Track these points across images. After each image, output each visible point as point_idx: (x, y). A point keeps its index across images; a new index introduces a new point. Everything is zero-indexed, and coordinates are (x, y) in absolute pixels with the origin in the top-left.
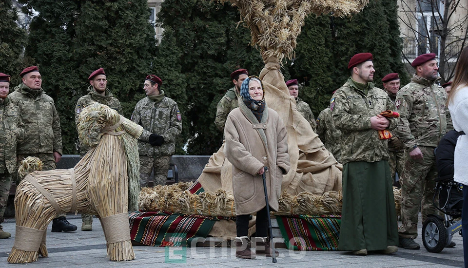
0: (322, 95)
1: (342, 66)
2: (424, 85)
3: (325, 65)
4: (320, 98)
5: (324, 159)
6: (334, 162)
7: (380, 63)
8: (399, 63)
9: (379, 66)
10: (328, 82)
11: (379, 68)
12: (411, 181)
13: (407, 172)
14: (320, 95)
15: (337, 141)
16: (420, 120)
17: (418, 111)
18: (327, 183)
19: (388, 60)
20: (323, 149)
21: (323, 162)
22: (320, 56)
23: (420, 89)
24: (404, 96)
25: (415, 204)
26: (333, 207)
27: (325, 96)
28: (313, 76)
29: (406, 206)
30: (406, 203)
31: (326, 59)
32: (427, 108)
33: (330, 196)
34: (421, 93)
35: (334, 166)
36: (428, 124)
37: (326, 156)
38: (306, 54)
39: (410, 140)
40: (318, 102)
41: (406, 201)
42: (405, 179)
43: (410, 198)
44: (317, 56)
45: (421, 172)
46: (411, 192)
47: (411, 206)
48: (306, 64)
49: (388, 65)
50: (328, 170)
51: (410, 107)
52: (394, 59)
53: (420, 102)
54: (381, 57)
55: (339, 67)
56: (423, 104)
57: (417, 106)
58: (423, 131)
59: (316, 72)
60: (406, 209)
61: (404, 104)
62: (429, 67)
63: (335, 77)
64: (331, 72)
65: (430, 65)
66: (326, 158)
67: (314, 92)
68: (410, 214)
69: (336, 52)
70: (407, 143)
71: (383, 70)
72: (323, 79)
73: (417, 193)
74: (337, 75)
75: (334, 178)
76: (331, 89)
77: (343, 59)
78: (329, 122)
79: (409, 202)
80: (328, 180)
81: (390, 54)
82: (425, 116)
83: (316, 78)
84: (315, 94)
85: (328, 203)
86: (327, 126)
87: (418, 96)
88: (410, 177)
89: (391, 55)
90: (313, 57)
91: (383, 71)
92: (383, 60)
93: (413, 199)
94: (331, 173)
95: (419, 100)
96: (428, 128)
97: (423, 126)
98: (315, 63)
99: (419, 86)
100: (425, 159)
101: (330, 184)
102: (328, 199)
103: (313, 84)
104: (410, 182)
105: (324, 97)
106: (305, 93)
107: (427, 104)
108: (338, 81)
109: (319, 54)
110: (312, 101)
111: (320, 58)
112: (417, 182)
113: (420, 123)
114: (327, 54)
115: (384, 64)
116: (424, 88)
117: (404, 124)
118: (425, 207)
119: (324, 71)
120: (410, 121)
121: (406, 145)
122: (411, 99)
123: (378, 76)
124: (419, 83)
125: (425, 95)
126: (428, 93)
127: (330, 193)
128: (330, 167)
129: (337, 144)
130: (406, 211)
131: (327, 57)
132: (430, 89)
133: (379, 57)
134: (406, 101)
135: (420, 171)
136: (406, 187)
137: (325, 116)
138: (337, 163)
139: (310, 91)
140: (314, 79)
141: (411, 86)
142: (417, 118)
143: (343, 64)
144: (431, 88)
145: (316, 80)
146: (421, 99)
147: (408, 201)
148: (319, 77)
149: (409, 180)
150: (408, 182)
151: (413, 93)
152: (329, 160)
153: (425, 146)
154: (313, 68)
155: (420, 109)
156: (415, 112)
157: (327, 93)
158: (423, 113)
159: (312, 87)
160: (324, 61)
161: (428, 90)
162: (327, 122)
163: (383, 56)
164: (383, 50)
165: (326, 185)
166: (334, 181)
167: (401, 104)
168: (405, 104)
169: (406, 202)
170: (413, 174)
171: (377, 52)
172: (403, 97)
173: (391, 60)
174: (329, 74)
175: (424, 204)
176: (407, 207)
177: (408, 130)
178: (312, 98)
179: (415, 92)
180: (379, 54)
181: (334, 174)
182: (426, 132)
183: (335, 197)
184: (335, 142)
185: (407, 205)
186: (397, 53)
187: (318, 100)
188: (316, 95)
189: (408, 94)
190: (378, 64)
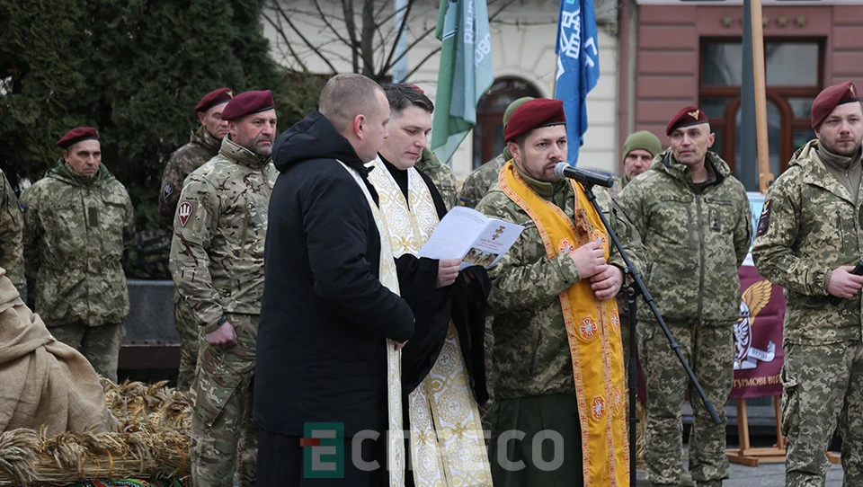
0: (56, 118)
1: (110, 43)
2: (248, 166)
3: (64, 42)
4: (51, 123)
5: (15, 333)
6: (43, 340)
7: (207, 40)
8: (254, 38)
9: (203, 49)
10: (72, 83)
11: (202, 54)
12: (215, 398)
13: (206, 377)
14: (51, 116)
15: (71, 263)
16: (237, 253)
17: (232, 230)
18: (22, 395)
19: (225, 35)
20: (15, 307)
21: (13, 341)
22: (49, 16)
23: (238, 177)
24: (199, 192)
25: (225, 452)
26: (23, 471)
27: (65, 120)
28: (33, 67)
29: (202, 458)
30: (203, 452)
31: (68, 25)
32: (253, 225)
33: (15, 442)
34: (241, 186)
35: (41, 352)
36: (255, 262)
37: (22, 325)
38: (14, 9)
39: (208, 304)
40: (45, 136)
41: (203, 447)
42: (202, 394)
43: (212, 439)
44: (43, 16)
45: (238, 377)
46: (214, 425)
47: (215, 457)
48: (14, 36)
49: (225, 47)
50: (26, 361)
51: (213, 219)
52: (242, 30)
53: (237, 210)
54: (209, 26)
55: (103, 46)
56: (243, 216)
57: (229, 218)
58: (243, 279)
59: (41, 58)
60: (203, 465)
61: (199, 214)
62: (251, 126)
63: (90, 71)
64: (82, 57)
65: (254, 122)
66: (23, 329)
67: (35, 109)
68: (212, 477)
69: (94, 7)
70: (202, 313)
71: (213, 58)
72: (60, 75)
73: (229, 426)
74: (98, 65)
75: (39, 381)
76: (81, 102)
77: (111, 26)
78: (48, 213)
79: (209, 450)
80: (25, 387)
81: (229, 17)
82: (247, 243)
83: (42, 74)
84: (35, 115)
85: (9, 460)
86: (44, 224)
87: (232, 194)
88: (212, 389)
89: (234, 19)
90: (33, 17)
91: (212, 62)
92: (212, 34)
93: (220, 440)
94: (32, 369)
95: (233, 205)
96: (256, 273)
97: (243, 267)
98: (40, 35)
99: (235, 169)
100: (247, 343)
101: (30, 398)
102: (9, 451)
103: (32, 87)
104: (214, 401)
105: (62, 123)
106: (12, 111)
107: (253, 214)
108: (99, 80)
109: (49, 12)
110: (31, 133)
111: (51, 21)
112: (229, 401)
113: (236, 261)
114: (72, 12)
115: (215, 44)
116: (246, 173)
117: (196, 262)
118: (246, 457)
119: (61, 55)
120: (211, 254)
121: (201, 316)
122: (217, 201)
123: (201, 73)
124: (237, 160)
125: (250, 191)
126: (256, 188)
127: (16, 434)
128: (32, 353)
129: (72, 270)
130: (205, 470)
131: (71, 20)
132: (261, 177)
133: (202, 26)
134: (204, 205)
135: (237, 373)
136: (202, 412)
137: (39, 199)
138: (51, 342)
139: (26, 107)
140: (36, 75)
141: (217, 167)
142: (230, 249)
143: (113, 40)
144: (263, 174)
145: (40, 79)
146: (240, 202)
147: (209, 446)
148: (49, 72)
149: (211, 396)
150: (210, 402)
151: (222, 188)
152: (31, 336)
153: (247, 315)
154: (33, 46)
155: (235, 227)
156: (224, 232)
157: (71, 112)
158: (244, 236)
159: (30, 96)
160: (61, 31)
161: (256, 180)
162: (44, 213)
163: (214, 24)
164: (214, 8)
165: (20, 401)
166: (38, 388)
167: (193, 211)
168: (201, 213)
169: (204, 449)
170: (219, 380)
171: (198, 14)
172: (198, 196)
173: (234, 32)
174: (77, 62)
175: (244, 450)
176: (205, 461)
177: (205, 277)
178: (30, 125)
179: (227, 186)
180: (204, 19)
181: (40, 371)
182: (250, 282)
183: (28, 444)
184: (67, 265)
185: (205, 456)
186: (250, 15)
187: (45, 131)
188: (42, 116)
189: (210, 189)
190: (200, 43)
